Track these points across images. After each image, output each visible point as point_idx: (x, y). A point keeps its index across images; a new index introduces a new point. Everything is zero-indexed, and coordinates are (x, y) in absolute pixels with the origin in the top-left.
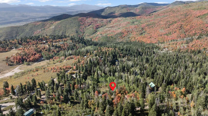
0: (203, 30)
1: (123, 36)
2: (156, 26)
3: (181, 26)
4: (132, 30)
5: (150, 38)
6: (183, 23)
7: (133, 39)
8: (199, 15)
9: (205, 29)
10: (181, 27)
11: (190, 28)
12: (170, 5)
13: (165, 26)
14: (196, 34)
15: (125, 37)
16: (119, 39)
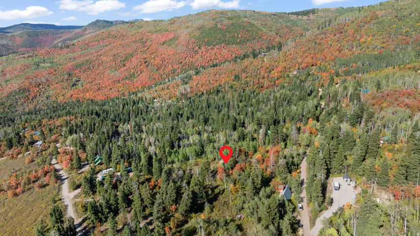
0: (181, 63)
1: (31, 98)
2: (96, 66)
3: (145, 60)
4: (47, 80)
5: (99, 89)
6: (144, 56)
7: (61, 98)
8: (164, 40)
9: (184, 61)
10: (146, 62)
11: (161, 63)
12: (88, 28)
13: (114, 64)
14: (176, 70)
15: (35, 97)
16: (22, 104)
